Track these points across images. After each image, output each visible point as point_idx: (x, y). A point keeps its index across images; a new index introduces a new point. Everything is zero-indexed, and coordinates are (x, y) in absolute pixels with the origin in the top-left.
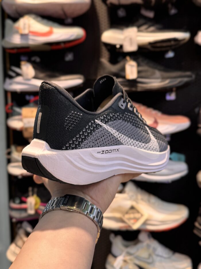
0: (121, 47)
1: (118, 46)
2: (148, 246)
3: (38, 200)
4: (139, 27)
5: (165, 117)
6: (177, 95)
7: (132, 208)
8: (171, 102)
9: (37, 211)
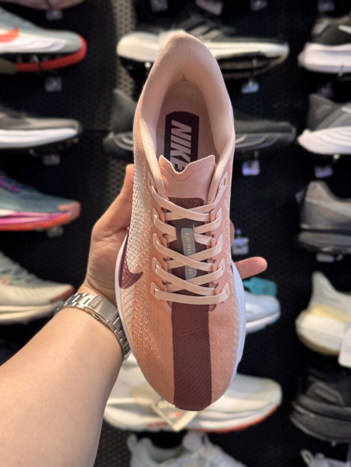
2: (201, 460)
4: (189, 29)
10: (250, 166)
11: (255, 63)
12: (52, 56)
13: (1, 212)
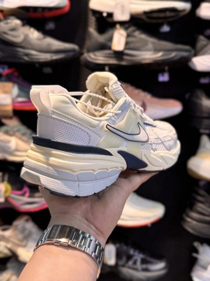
1: (105, 15)
3: (9, 187)
5: (155, 100)
6: (171, 76)
8: (164, 83)
9: (7, 199)
10: (163, 75)
11: (168, 14)
12: (50, 9)
13: (20, 99)
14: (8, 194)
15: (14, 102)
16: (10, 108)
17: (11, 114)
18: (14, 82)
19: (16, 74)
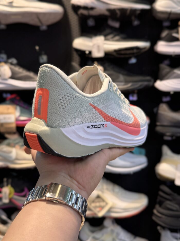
0: (90, 53)
1: (87, 52)
2: (112, 231)
3: (12, 190)
4: (105, 36)
7: (98, 197)
9: (11, 200)
10: (133, 96)
11: (135, 51)
13: (22, 118)
14: (11, 196)
15: (17, 120)
16: (14, 126)
17: (14, 130)
18: (17, 104)
19: (18, 98)
